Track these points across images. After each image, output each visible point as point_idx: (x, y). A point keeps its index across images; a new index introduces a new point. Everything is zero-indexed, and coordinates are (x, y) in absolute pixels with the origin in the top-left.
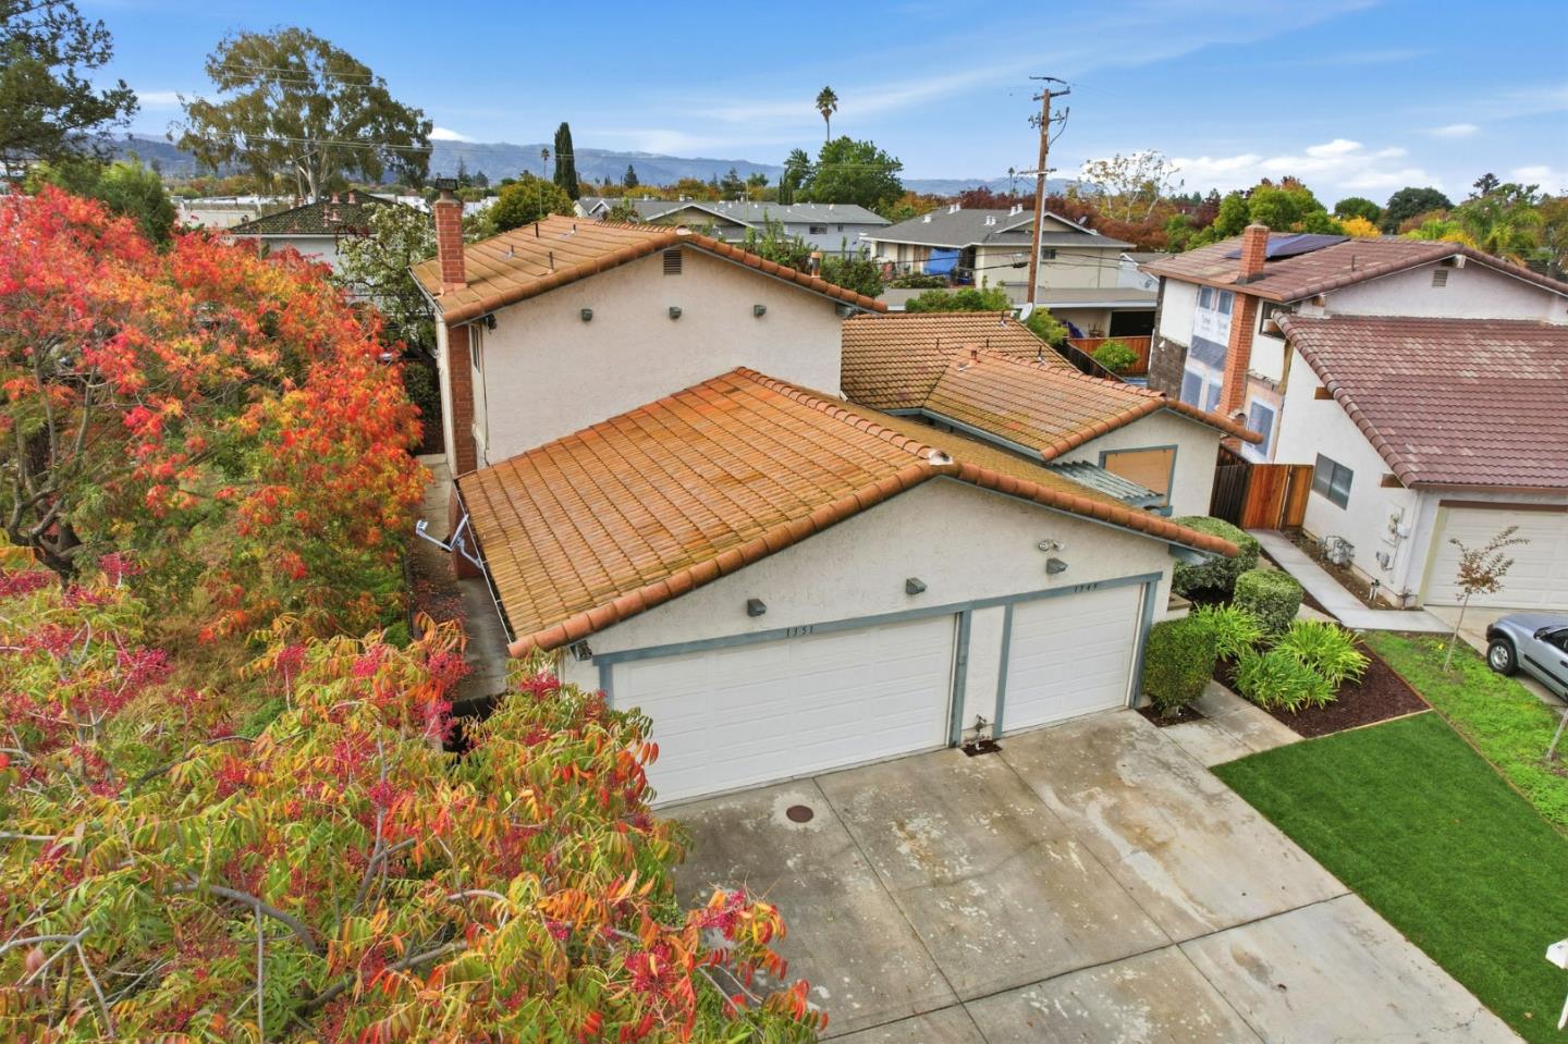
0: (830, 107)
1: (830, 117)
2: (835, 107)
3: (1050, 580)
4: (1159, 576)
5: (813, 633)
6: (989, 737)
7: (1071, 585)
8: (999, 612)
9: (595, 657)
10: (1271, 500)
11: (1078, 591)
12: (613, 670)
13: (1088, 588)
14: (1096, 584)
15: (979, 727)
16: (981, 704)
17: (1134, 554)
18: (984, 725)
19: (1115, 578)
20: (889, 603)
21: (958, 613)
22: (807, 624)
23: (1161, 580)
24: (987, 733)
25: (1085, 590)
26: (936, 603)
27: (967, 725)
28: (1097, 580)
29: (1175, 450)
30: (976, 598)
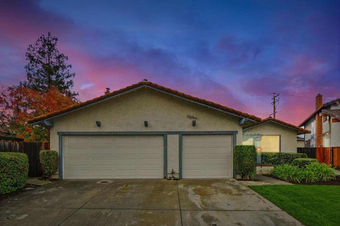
3: (194, 128)
4: (237, 132)
5: (117, 134)
6: (178, 178)
7: (202, 131)
8: (177, 136)
9: (58, 132)
10: (326, 159)
11: (205, 133)
12: (64, 138)
13: (209, 133)
14: (211, 132)
15: (173, 173)
16: (173, 166)
17: (225, 124)
18: (175, 172)
19: (219, 131)
20: (140, 128)
21: (163, 135)
22: (115, 131)
23: (237, 134)
24: (177, 176)
25: (208, 133)
26: (155, 130)
27: (169, 172)
28: (211, 130)
29: (280, 136)
30: (168, 131)
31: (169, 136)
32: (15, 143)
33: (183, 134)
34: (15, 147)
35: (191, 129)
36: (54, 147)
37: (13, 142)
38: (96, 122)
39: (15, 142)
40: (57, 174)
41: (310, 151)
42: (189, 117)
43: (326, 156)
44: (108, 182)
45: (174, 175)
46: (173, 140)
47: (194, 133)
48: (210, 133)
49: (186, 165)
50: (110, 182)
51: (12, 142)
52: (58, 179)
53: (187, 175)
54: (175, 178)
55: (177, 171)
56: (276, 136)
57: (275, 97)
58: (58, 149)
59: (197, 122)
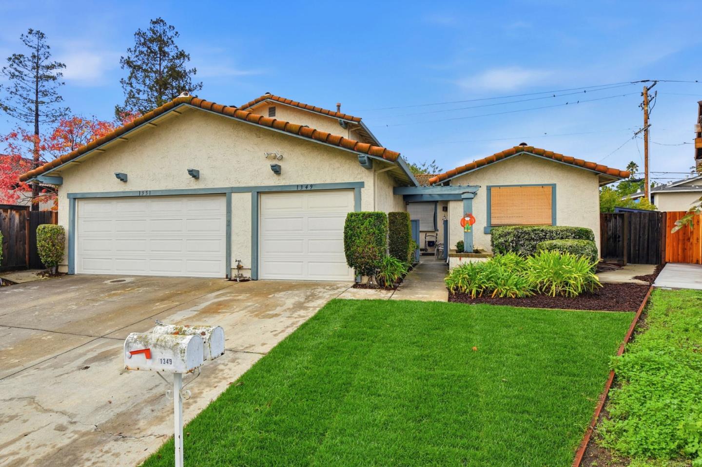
3: (279, 180)
4: (362, 185)
5: (151, 195)
6: (249, 278)
7: (294, 184)
8: (248, 196)
9: (68, 194)
10: (691, 240)
11: (299, 189)
12: (78, 203)
13: (307, 187)
14: (311, 186)
15: (239, 268)
16: (242, 254)
17: (339, 168)
18: (242, 267)
19: (326, 182)
20: (186, 183)
21: (224, 194)
22: (148, 190)
23: (364, 187)
24: (247, 274)
25: (304, 189)
26: (211, 186)
27: (234, 265)
28: (312, 183)
29: (554, 187)
30: (233, 186)
31: (235, 196)
32: (11, 213)
33: (259, 193)
34: (10, 219)
35: (273, 181)
36: (63, 221)
37: (7, 212)
38: (115, 175)
39: (11, 211)
40: (65, 265)
41: (647, 221)
42: (268, 157)
43: (692, 233)
44: (125, 281)
45: (241, 272)
46: (242, 203)
47: (279, 189)
48: (309, 188)
49: (267, 252)
50: (128, 280)
51: (4, 212)
52: (67, 273)
53: (268, 272)
54: (244, 278)
55: (247, 263)
56: (543, 186)
57: (648, 89)
58: (68, 223)
59: (282, 167)
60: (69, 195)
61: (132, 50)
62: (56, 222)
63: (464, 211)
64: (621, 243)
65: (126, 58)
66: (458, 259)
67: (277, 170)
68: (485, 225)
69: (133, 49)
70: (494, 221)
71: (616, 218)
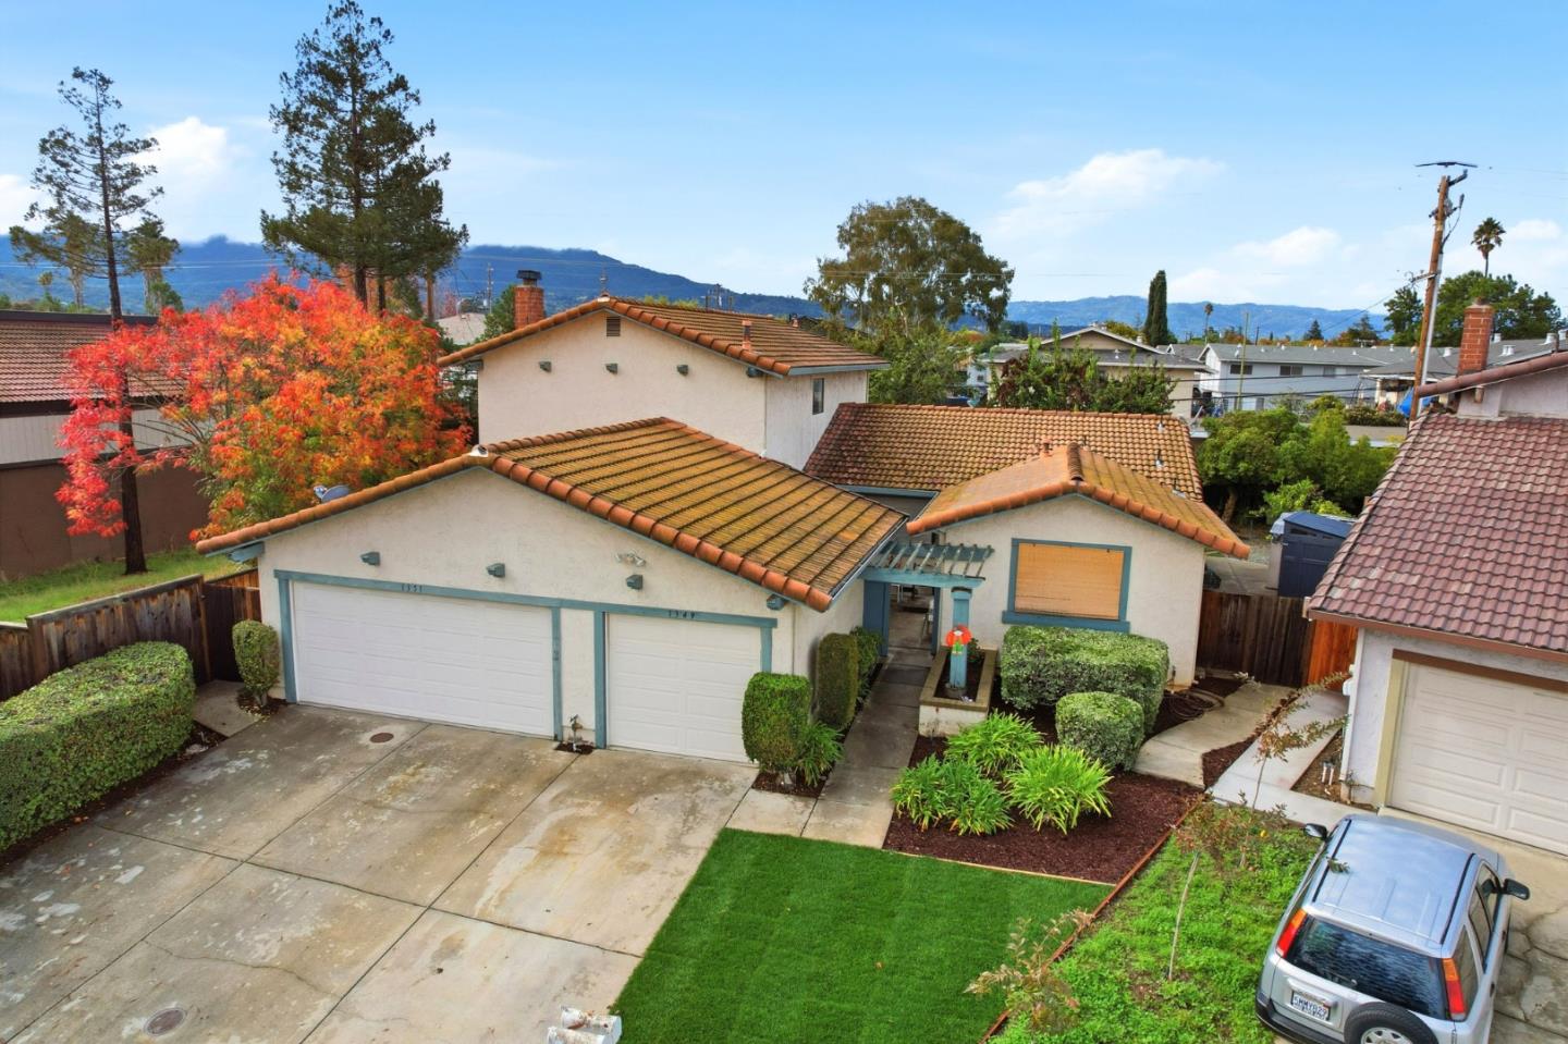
0: (1492, 241)
1: (1491, 254)
2: (1499, 241)
3: (638, 597)
4: (773, 623)
5: (423, 592)
6: (593, 744)
7: (664, 607)
8: (588, 617)
9: (275, 572)
11: (673, 615)
12: (290, 587)
13: (685, 615)
14: (693, 613)
15: (576, 727)
16: (580, 706)
18: (581, 726)
20: (483, 581)
21: (555, 607)
22: (418, 583)
23: (776, 628)
24: (589, 739)
25: (681, 616)
26: (525, 592)
27: (567, 722)
28: (695, 609)
29: (1127, 552)
30: (562, 596)
31: (567, 616)
33: (607, 612)
34: (178, 607)
35: (630, 598)
36: (271, 615)
38: (360, 556)
40: (280, 687)
42: (623, 558)
44: (392, 736)
45: (579, 734)
46: (578, 626)
47: (640, 613)
48: (689, 618)
50: (396, 735)
51: (169, 595)
52: (285, 699)
53: (623, 736)
54: (584, 742)
55: (589, 720)
56: (1109, 548)
57: (1450, 183)
58: (279, 619)
59: (645, 578)
60: (277, 574)
61: (289, 76)
62: (258, 617)
63: (954, 621)
64: (1240, 645)
65: (281, 106)
66: (933, 709)
67: (636, 583)
68: (1004, 607)
69: (291, 75)
70: (1021, 604)
71: (1237, 602)
